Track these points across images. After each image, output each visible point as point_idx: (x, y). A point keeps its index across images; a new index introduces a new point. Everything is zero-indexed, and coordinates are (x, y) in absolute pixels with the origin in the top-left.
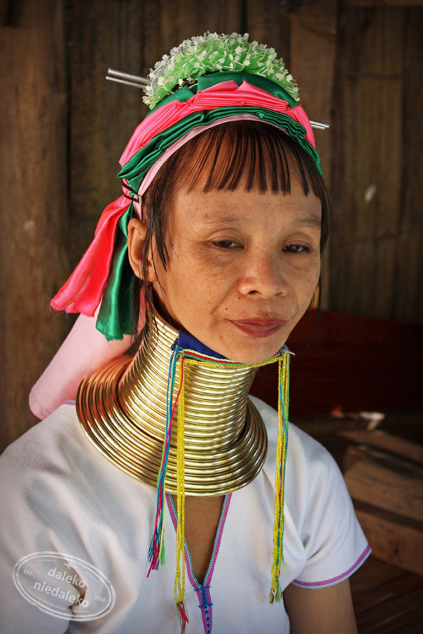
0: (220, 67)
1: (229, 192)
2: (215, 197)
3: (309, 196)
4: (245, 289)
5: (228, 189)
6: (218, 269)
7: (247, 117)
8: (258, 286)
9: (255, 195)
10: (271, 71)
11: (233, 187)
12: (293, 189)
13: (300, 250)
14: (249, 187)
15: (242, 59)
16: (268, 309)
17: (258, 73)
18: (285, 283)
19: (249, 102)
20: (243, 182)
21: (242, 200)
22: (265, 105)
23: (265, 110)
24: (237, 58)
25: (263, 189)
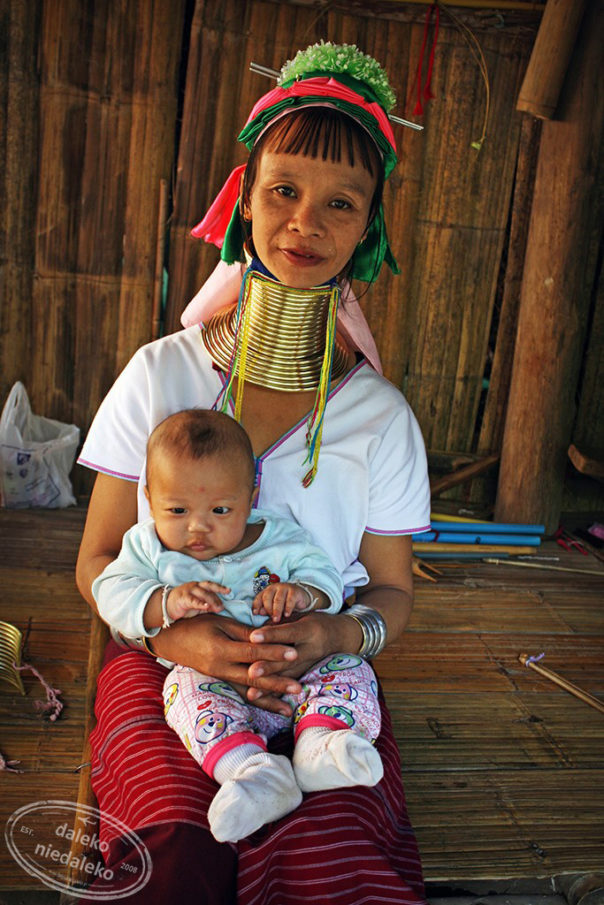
0: (324, 68)
1: (292, 157)
2: (281, 157)
3: (355, 168)
4: (291, 226)
5: (292, 153)
6: (275, 210)
7: (327, 105)
8: (299, 226)
9: (308, 159)
10: (366, 76)
11: (296, 152)
12: (343, 161)
13: (346, 206)
14: (305, 154)
15: (342, 64)
16: (307, 244)
17: (355, 76)
18: (322, 227)
19: (331, 94)
20: (302, 150)
21: (298, 161)
22: (344, 98)
23: (341, 101)
24: (338, 63)
25: (314, 156)
